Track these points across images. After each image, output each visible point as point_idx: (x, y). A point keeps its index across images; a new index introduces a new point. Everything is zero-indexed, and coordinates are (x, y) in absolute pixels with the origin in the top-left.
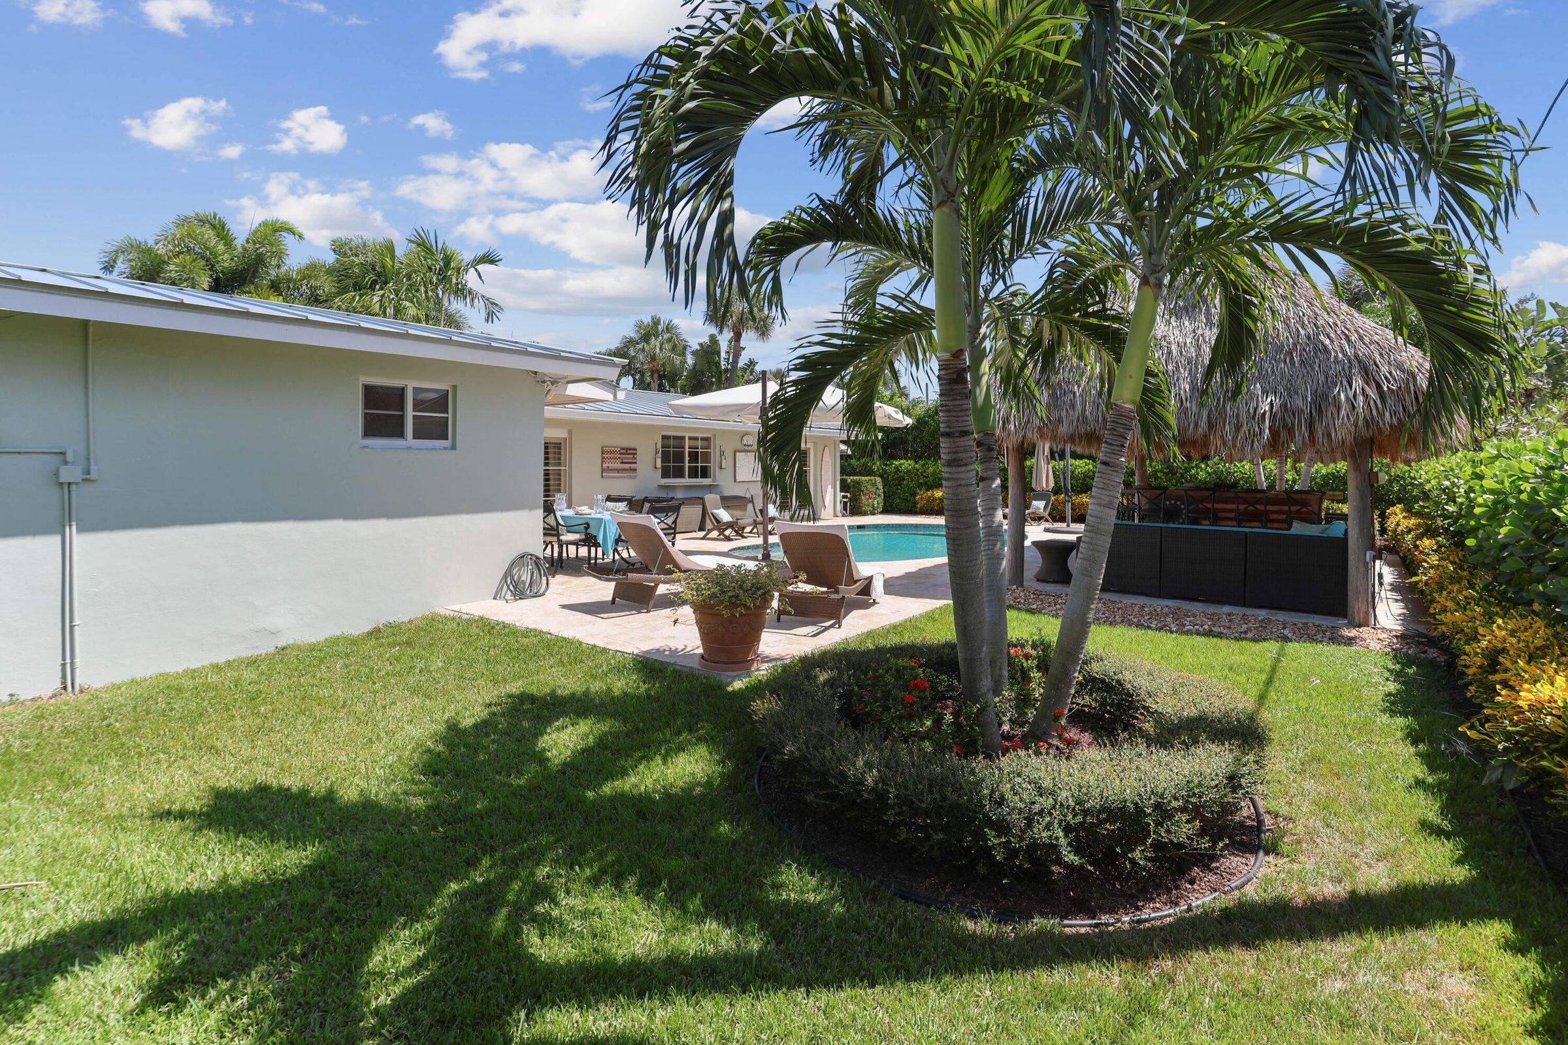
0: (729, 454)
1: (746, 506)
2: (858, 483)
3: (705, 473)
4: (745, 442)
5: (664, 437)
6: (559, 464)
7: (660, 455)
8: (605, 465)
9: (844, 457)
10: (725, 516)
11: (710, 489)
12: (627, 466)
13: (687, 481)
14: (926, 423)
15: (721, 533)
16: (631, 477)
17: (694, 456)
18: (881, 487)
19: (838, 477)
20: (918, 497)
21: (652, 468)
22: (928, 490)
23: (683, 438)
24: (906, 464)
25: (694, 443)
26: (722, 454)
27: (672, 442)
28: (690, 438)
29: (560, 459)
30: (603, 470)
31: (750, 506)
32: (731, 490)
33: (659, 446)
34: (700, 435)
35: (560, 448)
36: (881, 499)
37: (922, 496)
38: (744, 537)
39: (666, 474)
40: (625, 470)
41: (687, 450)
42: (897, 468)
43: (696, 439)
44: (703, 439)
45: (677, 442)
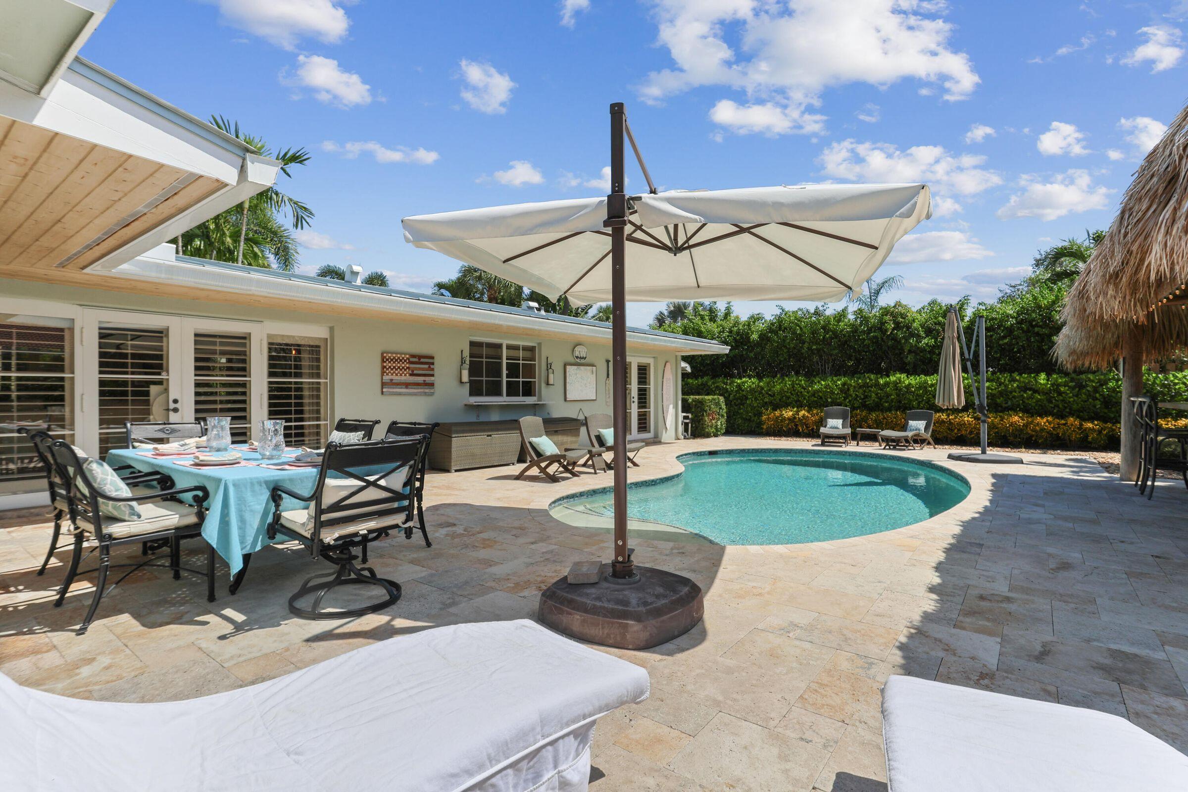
0: (557, 367)
1: (578, 430)
2: (701, 402)
3: (528, 390)
4: (577, 354)
5: (473, 344)
6: (318, 376)
7: (467, 366)
8: (387, 378)
9: (685, 375)
10: (547, 445)
11: (534, 409)
12: (420, 379)
13: (504, 399)
14: (769, 339)
15: (543, 470)
16: (425, 394)
17: (513, 370)
18: (724, 407)
19: (680, 396)
20: (764, 417)
21: (455, 383)
22: (775, 409)
23: (499, 346)
24: (749, 382)
25: (513, 353)
26: (549, 366)
27: (484, 351)
28: (509, 347)
29: (318, 367)
30: (383, 384)
31: (583, 430)
32: (559, 411)
33: (467, 353)
34: (521, 343)
35: (318, 353)
36: (724, 420)
37: (768, 416)
38: (574, 475)
39: (475, 390)
40: (417, 384)
41: (505, 361)
42: (739, 386)
43: (516, 348)
44: (525, 349)
45: (491, 352)
